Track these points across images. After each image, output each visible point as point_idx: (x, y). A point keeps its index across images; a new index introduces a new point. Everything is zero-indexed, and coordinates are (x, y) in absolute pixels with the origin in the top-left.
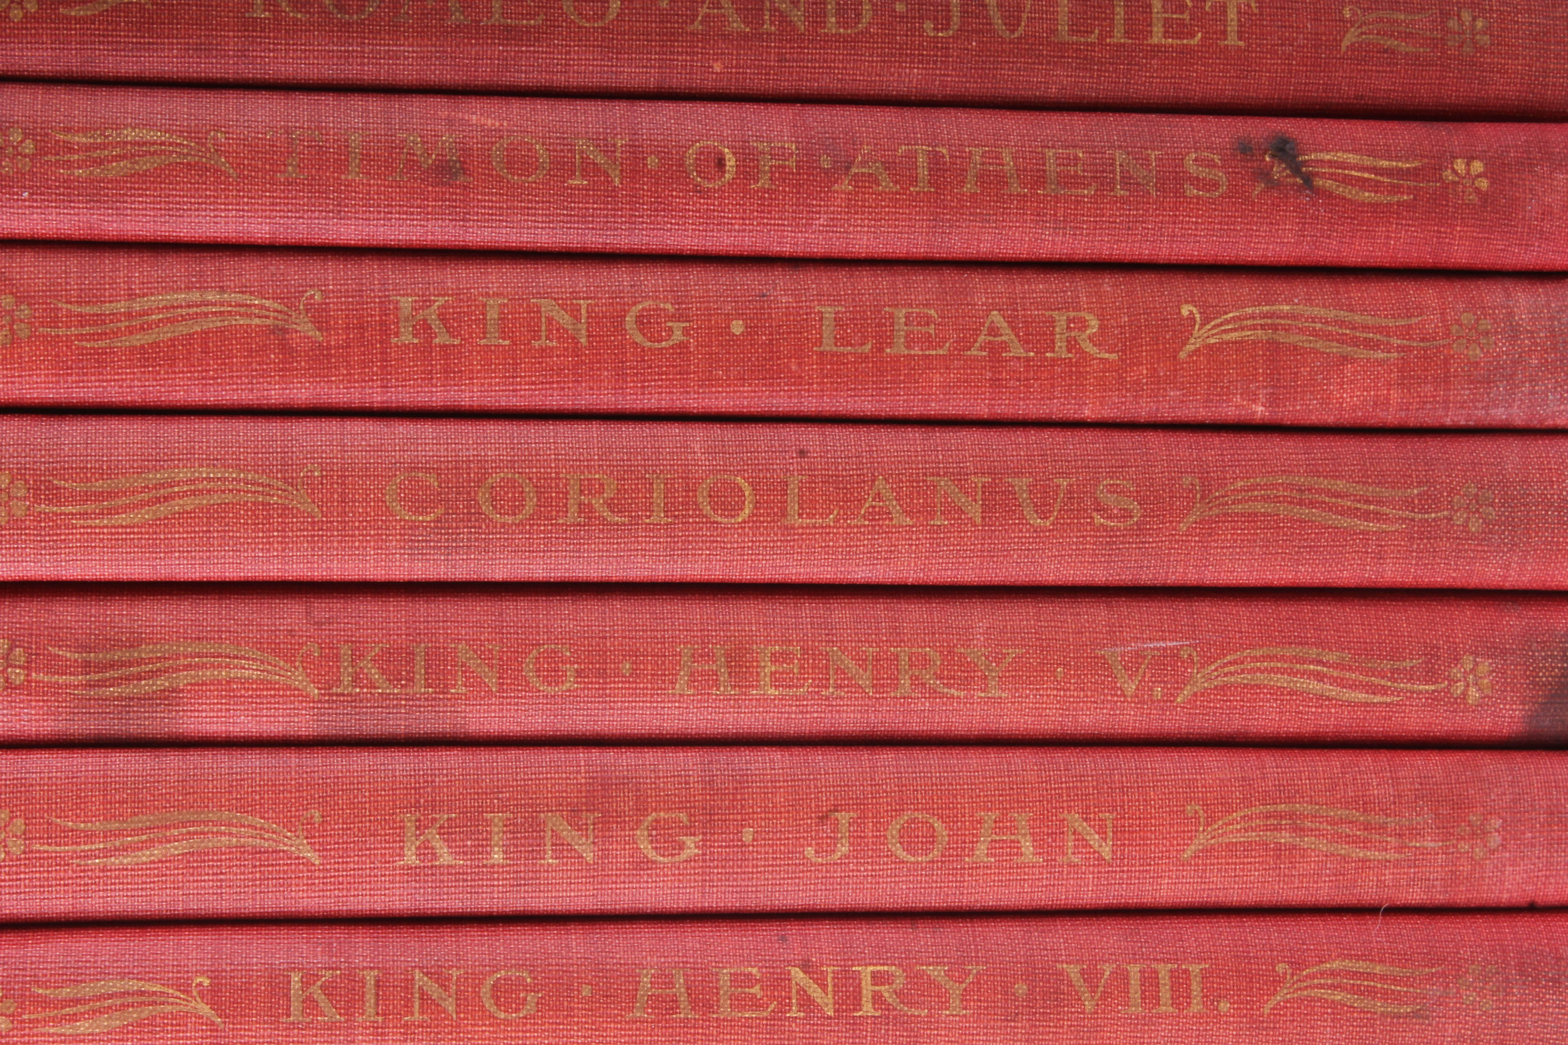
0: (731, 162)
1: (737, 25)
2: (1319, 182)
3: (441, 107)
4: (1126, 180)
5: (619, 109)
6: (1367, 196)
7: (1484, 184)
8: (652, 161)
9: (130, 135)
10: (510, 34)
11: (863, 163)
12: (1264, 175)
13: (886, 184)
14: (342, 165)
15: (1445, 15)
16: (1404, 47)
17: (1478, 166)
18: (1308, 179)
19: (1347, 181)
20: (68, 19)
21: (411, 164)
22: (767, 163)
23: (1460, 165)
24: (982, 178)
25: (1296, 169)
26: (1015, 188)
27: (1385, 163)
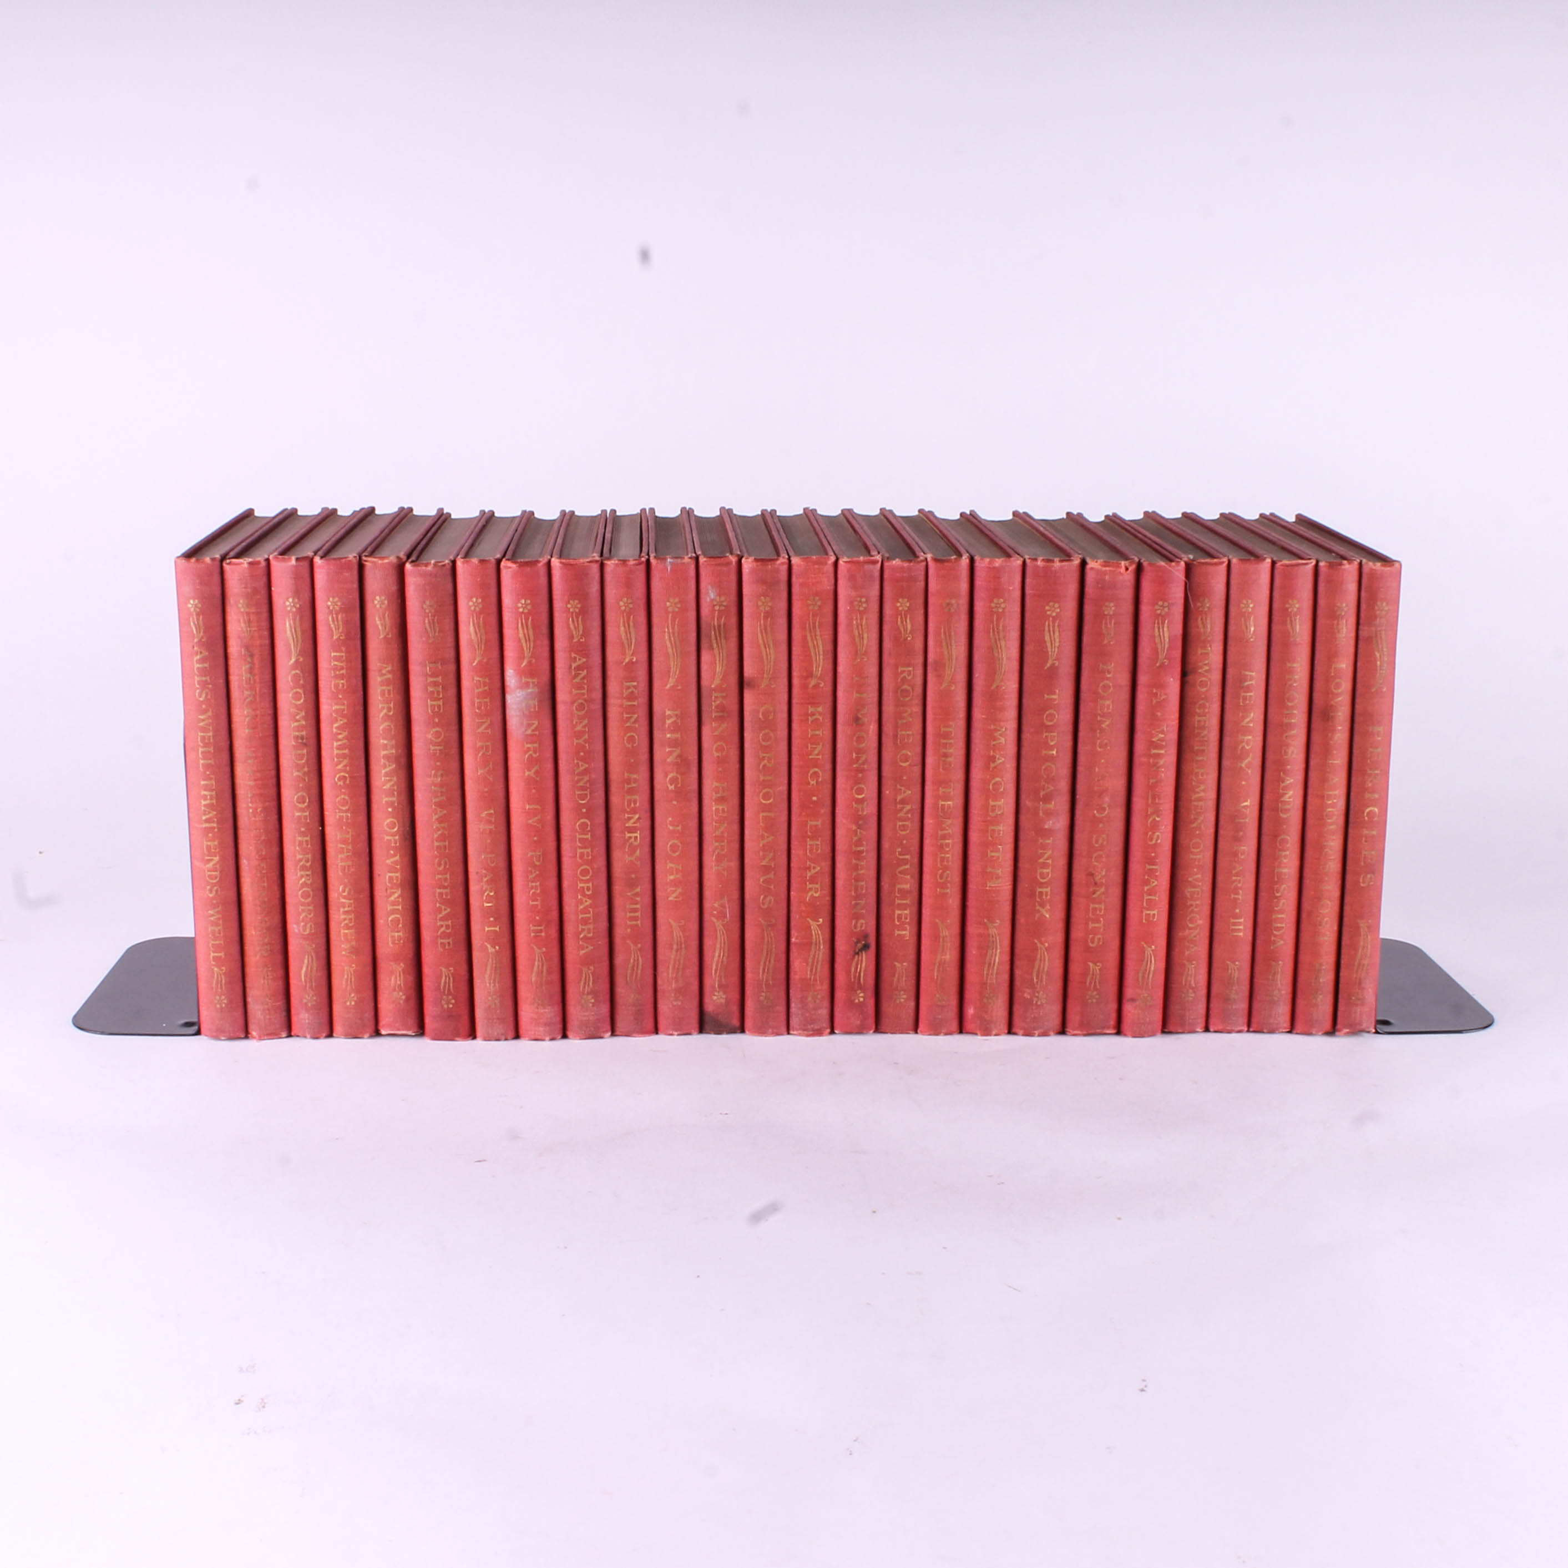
0: (860, 797)
1: (899, 798)
2: (857, 956)
3: (875, 717)
4: (857, 904)
5: (875, 766)
6: (853, 969)
7: (857, 1001)
8: (860, 775)
9: (865, 636)
10: (895, 736)
11: (860, 833)
12: (859, 941)
13: (855, 839)
14: (858, 692)
15: (905, 991)
16: (895, 980)
17: (862, 999)
18: (858, 953)
19: (857, 965)
20: (897, 618)
21: (858, 711)
22: (860, 806)
23: (862, 995)
24: (857, 865)
25: (861, 950)
26: (854, 874)
27: (862, 974)
